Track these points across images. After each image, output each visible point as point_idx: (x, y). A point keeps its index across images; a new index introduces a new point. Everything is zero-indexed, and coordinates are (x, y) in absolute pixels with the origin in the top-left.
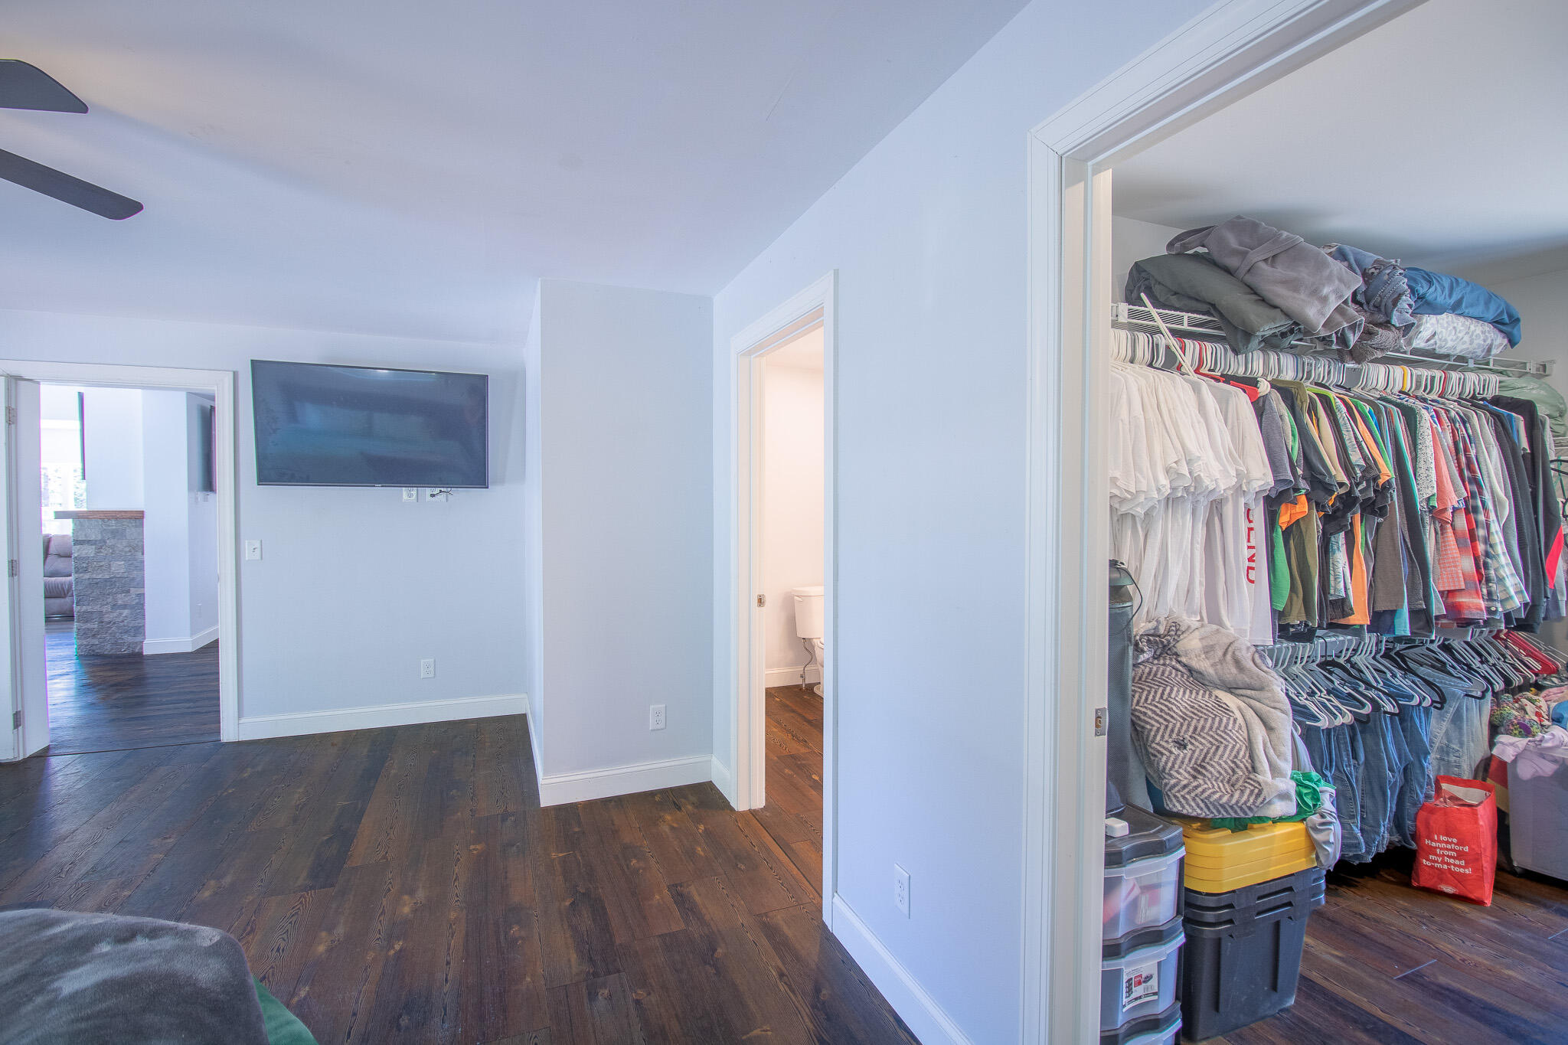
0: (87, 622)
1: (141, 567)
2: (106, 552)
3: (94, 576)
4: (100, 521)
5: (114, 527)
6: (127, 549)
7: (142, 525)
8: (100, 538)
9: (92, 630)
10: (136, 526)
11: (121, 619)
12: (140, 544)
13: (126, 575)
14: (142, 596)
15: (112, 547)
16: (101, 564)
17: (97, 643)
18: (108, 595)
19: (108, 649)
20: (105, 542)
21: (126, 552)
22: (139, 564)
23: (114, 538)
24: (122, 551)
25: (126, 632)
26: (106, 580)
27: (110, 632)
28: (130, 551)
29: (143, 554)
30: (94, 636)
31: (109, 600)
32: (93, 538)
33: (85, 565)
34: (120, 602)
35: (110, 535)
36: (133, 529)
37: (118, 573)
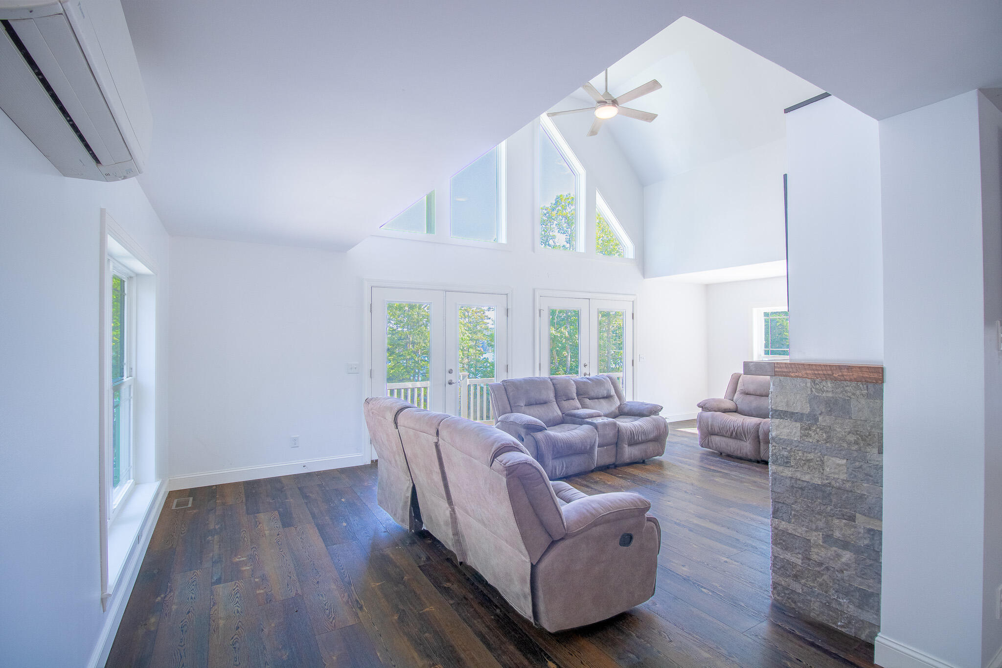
0: (786, 549)
1: (875, 476)
2: (817, 437)
3: (798, 475)
4: (809, 381)
5: (830, 395)
6: (852, 438)
7: (879, 395)
8: (807, 410)
9: (794, 565)
10: (868, 396)
11: (838, 566)
12: (875, 431)
13: (848, 485)
14: (876, 535)
15: (828, 430)
16: (811, 456)
17: (800, 591)
18: (819, 513)
19: (815, 610)
20: (817, 420)
21: (849, 444)
22: (873, 472)
23: (830, 412)
24: (843, 439)
25: (847, 594)
26: (816, 487)
27: (820, 580)
28: (856, 443)
29: (880, 452)
30: (796, 577)
31: (821, 524)
32: (798, 409)
33: (786, 453)
34: (837, 534)
35: (822, 408)
36: (863, 401)
37: (836, 480)
